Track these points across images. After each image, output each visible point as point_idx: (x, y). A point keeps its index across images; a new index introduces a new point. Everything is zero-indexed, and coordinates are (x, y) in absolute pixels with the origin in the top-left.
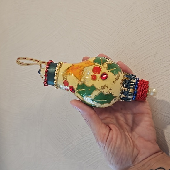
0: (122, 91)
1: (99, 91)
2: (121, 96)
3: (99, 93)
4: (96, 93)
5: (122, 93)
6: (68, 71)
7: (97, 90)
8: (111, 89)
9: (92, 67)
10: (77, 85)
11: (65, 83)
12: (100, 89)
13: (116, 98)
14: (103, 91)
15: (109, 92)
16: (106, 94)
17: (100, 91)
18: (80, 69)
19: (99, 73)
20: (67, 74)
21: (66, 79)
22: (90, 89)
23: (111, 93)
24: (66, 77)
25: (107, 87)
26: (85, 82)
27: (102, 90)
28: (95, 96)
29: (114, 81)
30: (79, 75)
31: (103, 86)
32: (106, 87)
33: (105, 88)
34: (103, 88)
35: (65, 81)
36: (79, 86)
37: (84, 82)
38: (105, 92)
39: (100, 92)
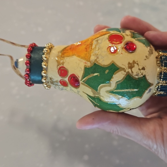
0: (161, 73)
1: (125, 71)
2: (159, 83)
3: (124, 76)
4: (118, 77)
5: (160, 78)
6: (65, 51)
7: (121, 70)
8: (143, 69)
9: (107, 36)
10: (83, 68)
11: (61, 71)
12: (126, 68)
13: (151, 88)
14: (132, 72)
15: (142, 74)
16: (137, 77)
17: (127, 71)
18: (85, 45)
19: (121, 42)
20: (63, 56)
21: (63, 63)
22: (107, 71)
23: (145, 76)
24: (61, 61)
25: (138, 64)
26: (98, 60)
27: (130, 70)
28: (118, 83)
29: (147, 55)
30: (85, 53)
31: (131, 62)
32: (136, 65)
33: (134, 67)
34: (131, 66)
35: (60, 68)
36: (87, 71)
37: (96, 60)
38: (135, 74)
39: (125, 73)
